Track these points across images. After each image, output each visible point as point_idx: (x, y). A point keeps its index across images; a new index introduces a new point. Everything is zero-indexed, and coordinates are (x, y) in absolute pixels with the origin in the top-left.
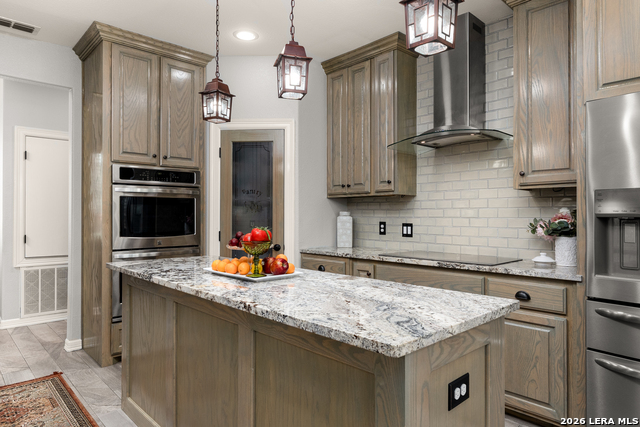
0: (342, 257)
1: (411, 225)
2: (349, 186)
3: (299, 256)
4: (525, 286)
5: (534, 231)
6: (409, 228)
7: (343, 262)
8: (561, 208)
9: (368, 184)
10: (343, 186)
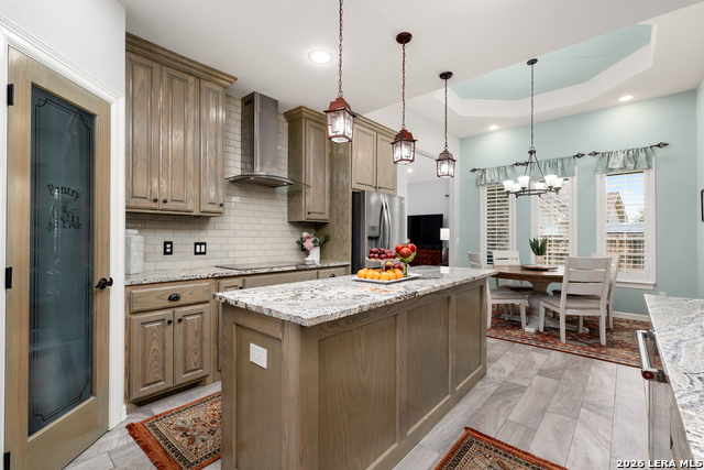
0: (208, 278)
1: (204, 244)
2: (164, 201)
6: (198, 251)
7: (208, 283)
10: (155, 200)
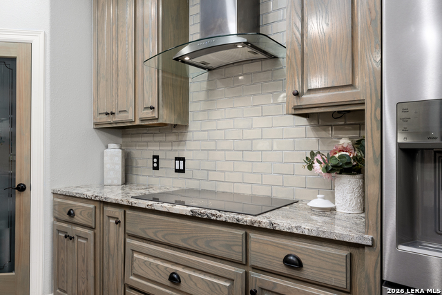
0: (91, 200)
1: (183, 159)
2: (112, 113)
3: (50, 197)
4: (296, 247)
5: (310, 167)
7: (92, 206)
8: (341, 138)
9: (131, 111)
10: (107, 114)
